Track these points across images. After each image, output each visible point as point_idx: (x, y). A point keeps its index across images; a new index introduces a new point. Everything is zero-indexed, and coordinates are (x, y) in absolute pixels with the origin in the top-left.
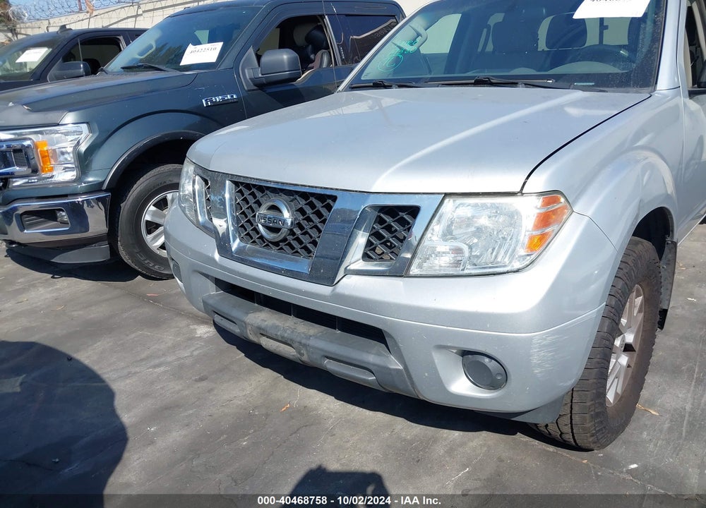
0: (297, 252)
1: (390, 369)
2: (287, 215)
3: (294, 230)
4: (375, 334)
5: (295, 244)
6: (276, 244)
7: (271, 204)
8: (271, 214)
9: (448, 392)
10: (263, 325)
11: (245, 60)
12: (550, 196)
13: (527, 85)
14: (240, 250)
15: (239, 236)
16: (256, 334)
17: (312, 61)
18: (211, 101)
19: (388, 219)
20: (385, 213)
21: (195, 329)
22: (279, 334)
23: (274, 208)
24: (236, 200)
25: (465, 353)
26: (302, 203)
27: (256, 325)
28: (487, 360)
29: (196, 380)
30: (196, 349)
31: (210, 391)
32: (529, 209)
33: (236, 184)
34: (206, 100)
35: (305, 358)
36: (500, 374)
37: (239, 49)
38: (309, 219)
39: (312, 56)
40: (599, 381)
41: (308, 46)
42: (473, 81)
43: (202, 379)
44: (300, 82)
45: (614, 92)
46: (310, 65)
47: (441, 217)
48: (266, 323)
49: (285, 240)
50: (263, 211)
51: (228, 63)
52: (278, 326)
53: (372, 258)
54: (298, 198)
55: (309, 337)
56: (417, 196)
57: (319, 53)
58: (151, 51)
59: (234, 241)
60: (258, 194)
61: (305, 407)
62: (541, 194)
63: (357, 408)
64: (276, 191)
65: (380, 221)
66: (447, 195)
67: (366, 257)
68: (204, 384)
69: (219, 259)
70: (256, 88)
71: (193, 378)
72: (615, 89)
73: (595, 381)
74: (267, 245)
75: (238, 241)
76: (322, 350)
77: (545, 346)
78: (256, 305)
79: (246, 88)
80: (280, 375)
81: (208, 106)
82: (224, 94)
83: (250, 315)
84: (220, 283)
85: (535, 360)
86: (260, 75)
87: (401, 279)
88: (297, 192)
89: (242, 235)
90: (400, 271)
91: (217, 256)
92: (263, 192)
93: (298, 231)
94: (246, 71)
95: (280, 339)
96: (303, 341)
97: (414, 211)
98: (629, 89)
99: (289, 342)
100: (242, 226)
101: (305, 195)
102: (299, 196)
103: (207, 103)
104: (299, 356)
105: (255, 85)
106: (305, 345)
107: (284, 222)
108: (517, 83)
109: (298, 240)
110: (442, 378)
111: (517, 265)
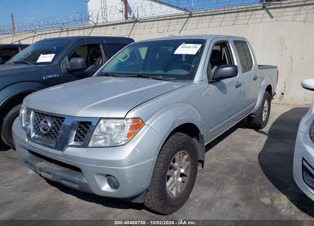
0: (52, 138)
1: (82, 183)
2: (49, 124)
3: (52, 130)
4: (78, 170)
5: (52, 135)
6: (46, 135)
7: (46, 120)
8: (45, 124)
9: (101, 190)
10: (42, 167)
11: (64, 61)
12: (135, 119)
13: (153, 78)
14: (34, 138)
15: (35, 132)
16: (39, 170)
17: (96, 61)
18: (47, 77)
19: (83, 126)
20: (82, 124)
21: (29, 171)
22: (46, 170)
23: (46, 122)
24: (35, 118)
25: (107, 175)
26: (55, 120)
27: (39, 167)
28: (112, 178)
29: (22, 192)
30: (27, 179)
31: (27, 195)
32: (129, 124)
33: (36, 112)
34: (45, 77)
35: (55, 180)
36: (117, 183)
37: (61, 57)
38: (57, 126)
39: (96, 59)
40: (160, 186)
41: (94, 55)
42: (137, 75)
43: (25, 191)
44: (88, 70)
45: (180, 82)
46: (95, 63)
47: (99, 126)
48: (43, 166)
49: (49, 134)
50: (42, 123)
51: (56, 62)
52: (47, 167)
53: (77, 141)
54: (54, 118)
55: (56, 171)
56: (91, 118)
57: (99, 58)
58: (29, 55)
59: (32, 134)
60: (42, 116)
61: (64, 201)
62: (132, 118)
63: (85, 201)
64: (47, 115)
65: (80, 127)
66: (101, 118)
67: (75, 140)
68: (26, 193)
69: (27, 141)
70: (67, 72)
71: (22, 191)
72: (181, 81)
73: (158, 186)
74: (43, 136)
75: (34, 134)
76: (60, 176)
77: (131, 172)
78: (42, 159)
79: (63, 72)
80: (58, 189)
81: (45, 79)
82: (53, 74)
83: (38, 163)
84: (30, 151)
85: (127, 177)
86: (69, 67)
87: (85, 148)
88: (54, 116)
89: (36, 132)
90: (85, 146)
91: (27, 140)
92: (43, 115)
93: (53, 130)
94: (64, 66)
95: (47, 172)
96: (54, 173)
97: (90, 123)
98: (185, 81)
99: (50, 173)
100: (36, 128)
101: (56, 117)
102: (55, 117)
103: (45, 78)
104: (53, 179)
105: (67, 71)
106: (55, 174)
107: (48, 127)
108: (149, 77)
109: (53, 133)
110: (99, 185)
111: (123, 143)
